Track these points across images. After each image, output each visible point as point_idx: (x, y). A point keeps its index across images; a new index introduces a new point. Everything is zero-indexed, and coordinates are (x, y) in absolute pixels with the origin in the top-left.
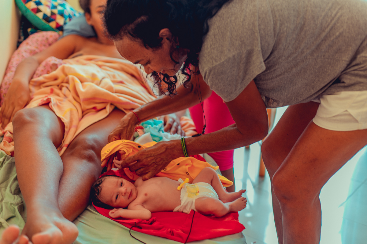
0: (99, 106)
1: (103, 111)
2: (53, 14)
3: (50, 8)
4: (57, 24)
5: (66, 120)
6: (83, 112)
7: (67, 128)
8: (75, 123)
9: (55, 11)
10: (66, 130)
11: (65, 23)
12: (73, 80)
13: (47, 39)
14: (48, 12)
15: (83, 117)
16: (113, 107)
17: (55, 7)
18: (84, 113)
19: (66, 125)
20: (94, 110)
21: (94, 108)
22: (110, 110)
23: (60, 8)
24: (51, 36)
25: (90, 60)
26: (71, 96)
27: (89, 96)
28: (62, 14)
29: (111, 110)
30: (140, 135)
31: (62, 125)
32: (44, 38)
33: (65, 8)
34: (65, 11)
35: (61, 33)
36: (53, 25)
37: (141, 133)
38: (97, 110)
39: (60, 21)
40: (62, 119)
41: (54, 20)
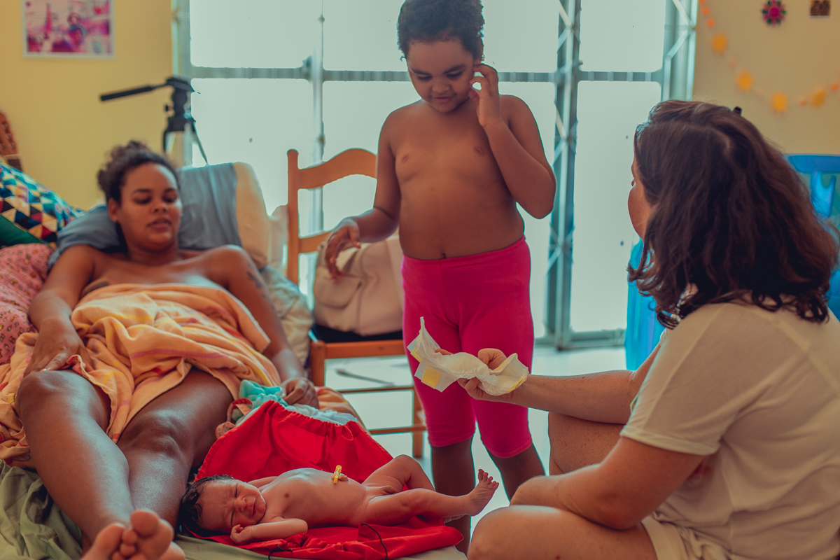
0: (165, 365)
1: (174, 374)
2: (34, 211)
3: (26, 202)
4: (44, 229)
5: (111, 391)
6: (135, 378)
7: (113, 404)
8: (127, 395)
9: (39, 206)
10: (113, 408)
11: (59, 229)
12: (112, 324)
13: (28, 257)
14: (25, 208)
16: (189, 366)
17: (36, 199)
18: (138, 380)
19: (111, 398)
20: (155, 374)
21: (156, 370)
22: (185, 370)
23: (45, 201)
24: (36, 252)
26: (106, 352)
27: (145, 348)
28: (52, 213)
29: (188, 371)
30: (244, 413)
31: (105, 398)
32: (23, 256)
33: (56, 201)
34: (56, 205)
35: (53, 245)
36: (37, 231)
37: (246, 411)
38: (161, 374)
39: (50, 224)
40: (104, 388)
41: (39, 222)
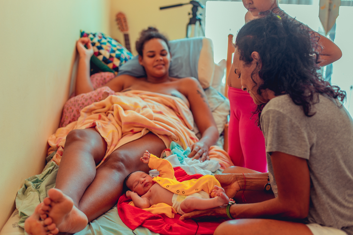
0: (136, 130)
2: (111, 57)
3: (109, 52)
4: (114, 65)
5: (108, 141)
6: (122, 134)
7: (109, 146)
8: (114, 143)
9: (114, 55)
10: (108, 148)
11: (121, 65)
12: (117, 108)
13: (105, 79)
14: (107, 55)
15: (122, 137)
16: (147, 131)
17: (114, 51)
18: (123, 135)
19: (108, 144)
20: (131, 133)
21: (132, 131)
22: (144, 133)
23: (118, 52)
24: (108, 76)
25: (137, 94)
26: (114, 120)
27: (129, 121)
28: (119, 57)
31: (105, 144)
32: (103, 78)
33: (122, 53)
34: (122, 54)
35: (116, 73)
36: (110, 66)
38: (133, 133)
39: (117, 62)
40: (106, 139)
41: (112, 62)
